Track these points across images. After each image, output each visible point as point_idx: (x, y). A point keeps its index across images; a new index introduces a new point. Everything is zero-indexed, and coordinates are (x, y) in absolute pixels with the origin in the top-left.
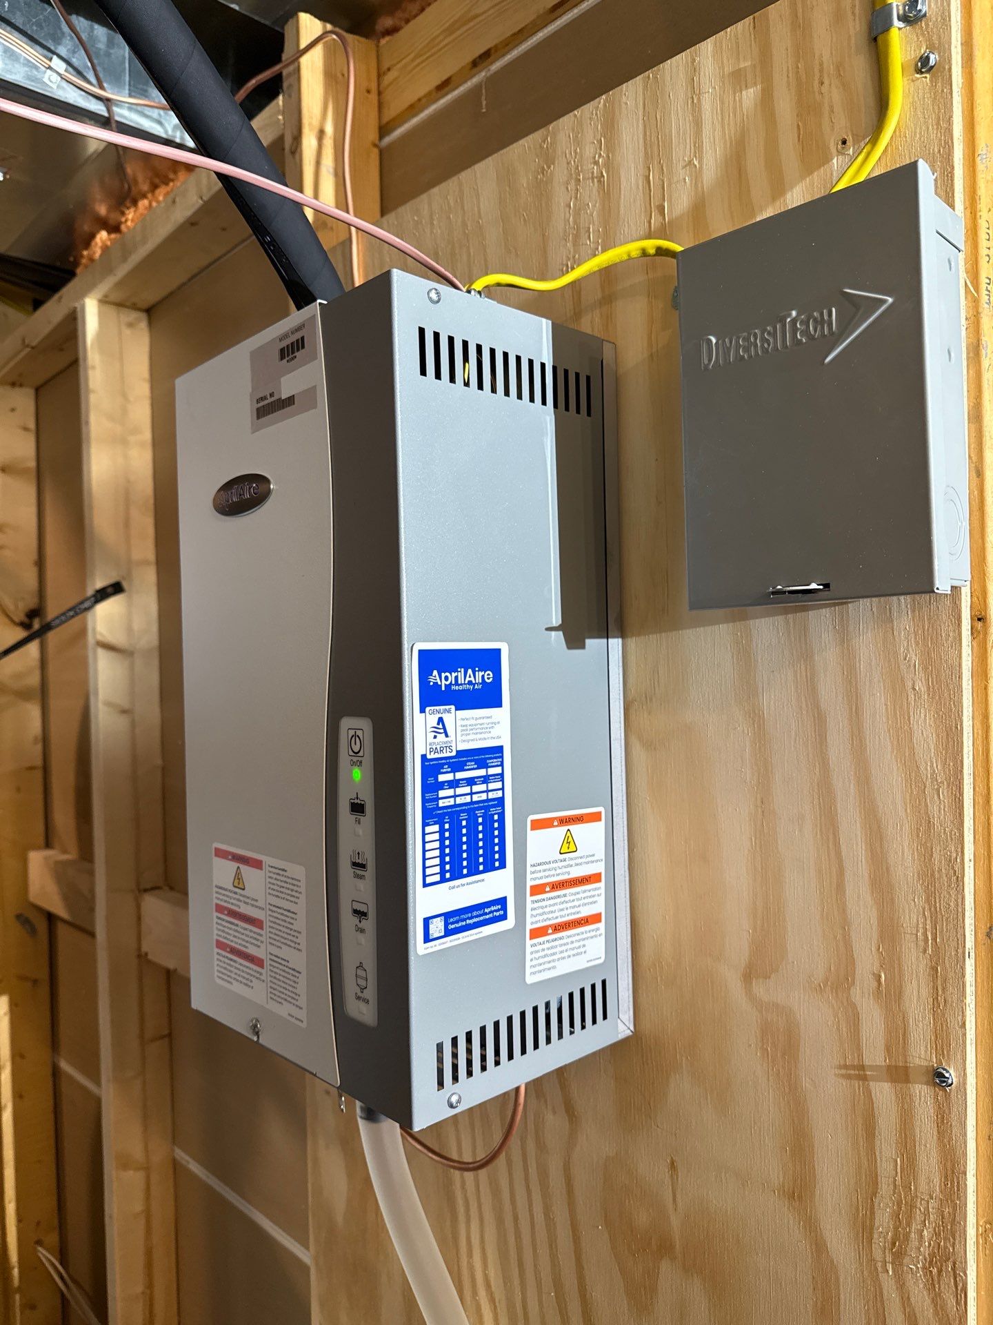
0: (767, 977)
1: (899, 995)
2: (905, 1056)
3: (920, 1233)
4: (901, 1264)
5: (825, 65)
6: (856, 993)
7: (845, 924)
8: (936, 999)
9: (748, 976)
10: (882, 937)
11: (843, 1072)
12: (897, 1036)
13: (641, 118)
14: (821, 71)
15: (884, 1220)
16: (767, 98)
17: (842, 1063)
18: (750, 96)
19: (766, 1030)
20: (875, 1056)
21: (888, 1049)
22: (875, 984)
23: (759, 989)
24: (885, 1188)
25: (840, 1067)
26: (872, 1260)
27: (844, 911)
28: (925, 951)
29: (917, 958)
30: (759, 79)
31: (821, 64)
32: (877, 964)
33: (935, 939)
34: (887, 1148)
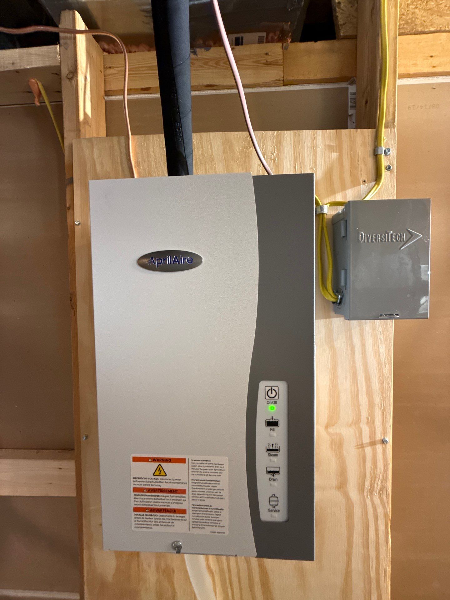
0: (333, 426)
1: (374, 422)
2: (375, 438)
3: (378, 484)
4: (372, 494)
5: (360, 156)
6: (361, 425)
7: (358, 406)
8: (383, 421)
9: (327, 427)
10: (369, 407)
11: (357, 447)
12: (373, 433)
13: (292, 145)
14: (358, 157)
15: (367, 484)
16: (340, 158)
17: (357, 445)
18: (334, 155)
19: (332, 442)
20: (366, 440)
21: (370, 437)
22: (367, 420)
23: (330, 430)
24: (368, 475)
25: (356, 446)
26: (364, 496)
27: (358, 401)
28: (381, 409)
29: (379, 411)
30: (338, 151)
31: (358, 155)
32: (368, 415)
33: (384, 405)
34: (369, 464)
